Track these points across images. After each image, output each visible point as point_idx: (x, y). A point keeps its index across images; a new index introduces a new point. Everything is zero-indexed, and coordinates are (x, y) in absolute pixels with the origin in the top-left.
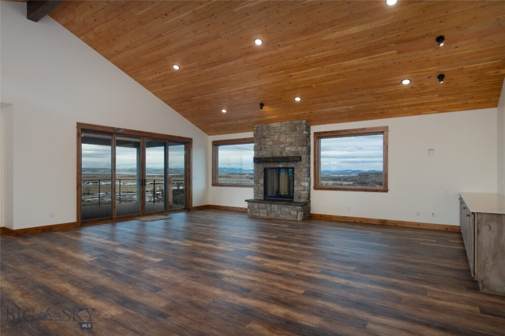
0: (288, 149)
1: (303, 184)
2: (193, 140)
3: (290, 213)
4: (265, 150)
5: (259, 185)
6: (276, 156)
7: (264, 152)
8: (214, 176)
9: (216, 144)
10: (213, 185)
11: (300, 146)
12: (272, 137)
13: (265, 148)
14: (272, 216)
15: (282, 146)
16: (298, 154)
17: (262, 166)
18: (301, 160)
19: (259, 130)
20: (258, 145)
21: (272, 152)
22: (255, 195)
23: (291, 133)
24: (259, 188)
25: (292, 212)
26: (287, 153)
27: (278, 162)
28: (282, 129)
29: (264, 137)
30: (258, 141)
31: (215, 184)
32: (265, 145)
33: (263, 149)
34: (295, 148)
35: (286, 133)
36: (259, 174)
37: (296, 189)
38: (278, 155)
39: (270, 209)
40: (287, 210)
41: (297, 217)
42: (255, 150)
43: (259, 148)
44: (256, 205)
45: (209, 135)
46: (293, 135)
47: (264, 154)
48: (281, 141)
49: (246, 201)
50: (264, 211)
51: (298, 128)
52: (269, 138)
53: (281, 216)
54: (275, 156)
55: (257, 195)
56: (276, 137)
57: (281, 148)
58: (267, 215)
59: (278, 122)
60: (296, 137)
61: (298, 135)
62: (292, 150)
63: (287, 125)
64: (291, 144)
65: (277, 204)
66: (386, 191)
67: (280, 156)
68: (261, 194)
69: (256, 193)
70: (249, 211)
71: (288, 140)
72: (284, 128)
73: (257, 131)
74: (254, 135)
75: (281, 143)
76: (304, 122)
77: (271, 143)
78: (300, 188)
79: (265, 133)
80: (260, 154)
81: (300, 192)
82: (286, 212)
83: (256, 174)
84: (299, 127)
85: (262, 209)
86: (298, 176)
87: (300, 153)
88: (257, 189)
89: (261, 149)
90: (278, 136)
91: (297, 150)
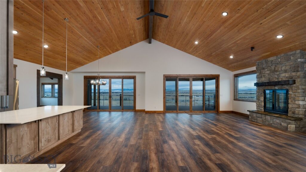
2: (220, 76)
5: (260, 101)
7: (264, 79)
8: (235, 95)
9: (236, 76)
10: (234, 100)
11: (294, 72)
12: (270, 67)
13: (264, 76)
15: (278, 73)
16: (292, 78)
17: (262, 88)
18: (295, 83)
19: (260, 64)
20: (259, 74)
21: (269, 79)
22: (257, 108)
23: (285, 62)
24: (260, 103)
25: (282, 124)
26: (282, 79)
27: (275, 85)
28: (277, 61)
29: (264, 69)
30: (259, 72)
31: (235, 99)
32: (264, 74)
33: (262, 77)
34: (289, 73)
35: (281, 63)
36: (260, 94)
37: (290, 106)
41: (287, 128)
42: (257, 78)
44: (255, 115)
45: (232, 71)
46: (288, 64)
47: (264, 80)
48: (277, 69)
49: (248, 111)
50: (260, 119)
51: (292, 58)
52: (267, 68)
53: (273, 125)
54: (271, 81)
55: (258, 107)
57: (277, 75)
59: (274, 56)
60: (290, 65)
61: (292, 63)
62: (287, 76)
63: (282, 57)
64: (286, 71)
65: (270, 116)
67: (276, 81)
68: (261, 107)
69: (258, 106)
70: (250, 117)
71: (283, 68)
72: (279, 60)
73: (258, 65)
74: (256, 68)
75: (277, 71)
76: (298, 51)
77: (268, 72)
78: (294, 106)
79: (264, 66)
80: (260, 80)
81: (294, 109)
83: (258, 94)
84: (293, 56)
85: (259, 117)
86: (292, 96)
87: (294, 77)
88: (258, 104)
89: (261, 77)
90: (274, 66)
91: (291, 75)
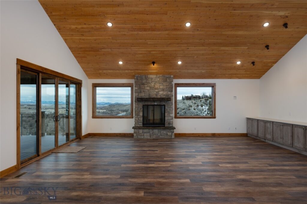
0: (161, 93)
1: (171, 115)
3: (167, 134)
4: (143, 92)
5: (139, 117)
6: (152, 97)
7: (144, 94)
9: (95, 86)
11: (170, 91)
12: (149, 84)
13: (144, 91)
14: (154, 137)
15: (157, 91)
16: (168, 96)
17: (141, 104)
18: (170, 100)
19: (139, 78)
20: (138, 89)
21: (149, 95)
22: (135, 124)
23: (163, 82)
24: (139, 118)
26: (160, 95)
27: (154, 101)
28: (157, 80)
29: (143, 84)
30: (138, 86)
31: (94, 117)
32: (144, 89)
34: (166, 92)
35: (160, 82)
36: (139, 109)
37: (166, 118)
38: (154, 96)
39: (152, 132)
40: (165, 132)
41: (172, 136)
43: (139, 91)
44: (141, 131)
46: (165, 84)
48: (156, 87)
50: (147, 134)
51: (168, 80)
52: (147, 85)
53: (160, 136)
55: (137, 123)
56: (153, 84)
57: (157, 92)
58: (150, 137)
59: (154, 75)
60: (167, 86)
61: (168, 84)
62: (164, 94)
63: (160, 77)
64: (163, 90)
66: (215, 118)
67: (156, 97)
68: (140, 123)
70: (135, 135)
71: (161, 87)
72: (158, 79)
73: (137, 79)
74: (135, 82)
75: (156, 89)
77: (148, 88)
79: (144, 81)
80: (140, 95)
81: (169, 120)
82: (164, 134)
84: (169, 79)
85: (146, 133)
86: (168, 110)
87: (170, 95)
88: (137, 119)
89: (141, 92)
90: (154, 84)
91: (168, 94)
